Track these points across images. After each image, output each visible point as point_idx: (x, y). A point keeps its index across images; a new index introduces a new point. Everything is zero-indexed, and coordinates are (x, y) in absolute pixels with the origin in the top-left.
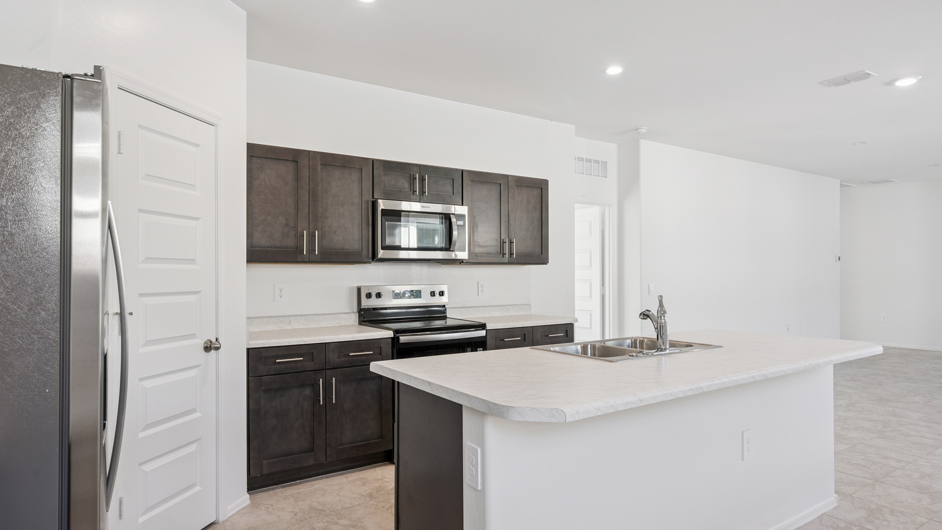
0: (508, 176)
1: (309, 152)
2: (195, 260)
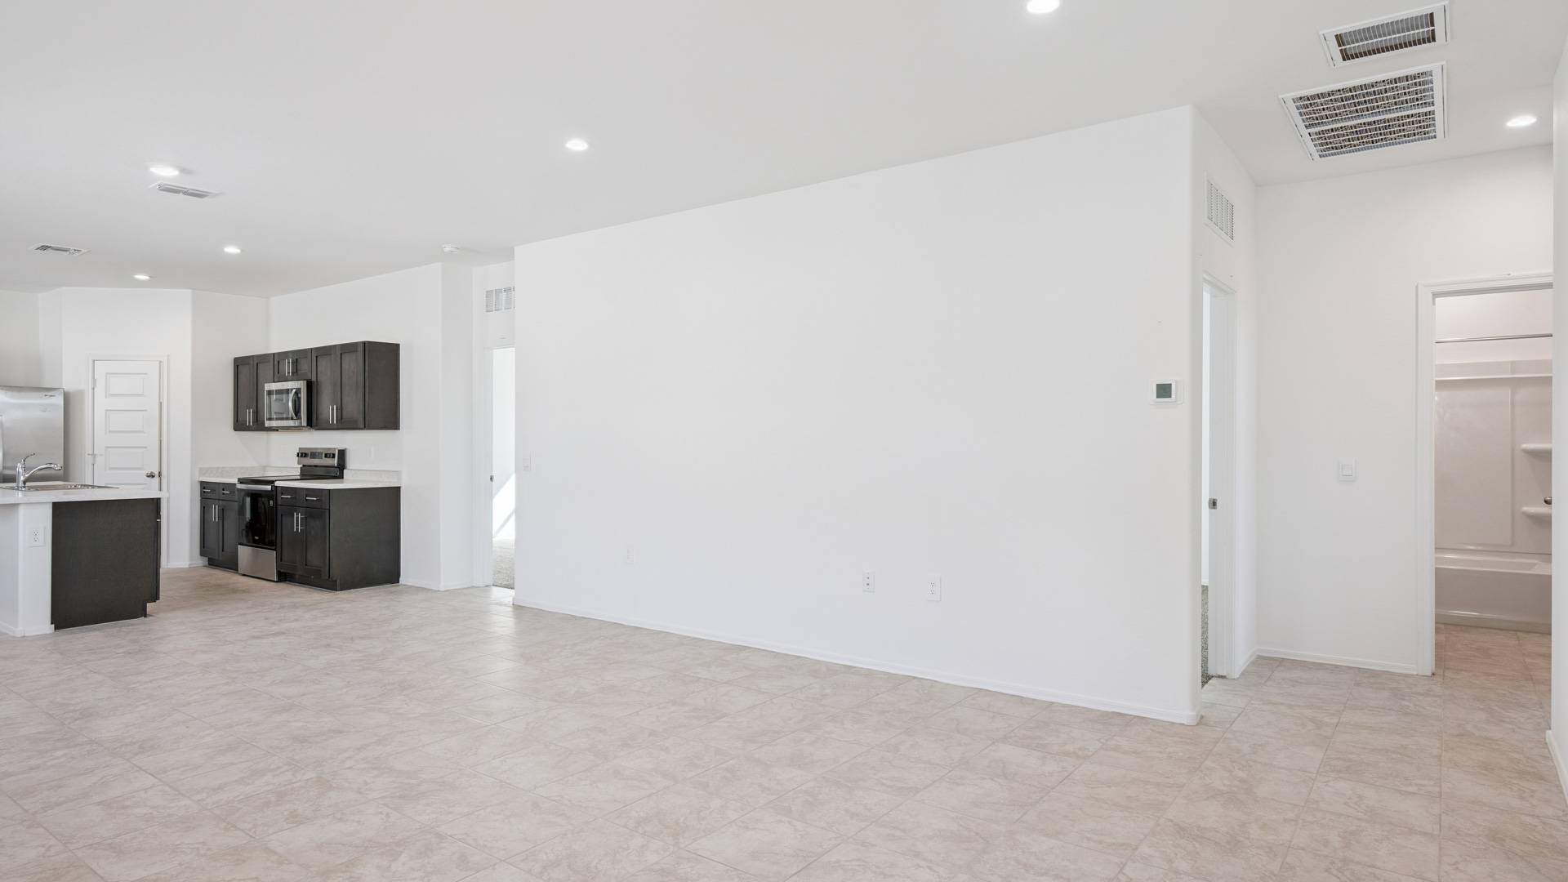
2: (143, 431)
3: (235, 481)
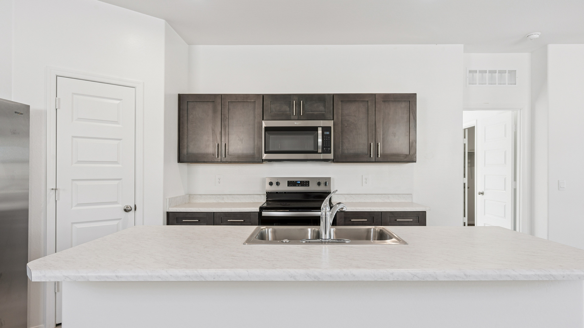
0: (375, 95)
2: (117, 162)
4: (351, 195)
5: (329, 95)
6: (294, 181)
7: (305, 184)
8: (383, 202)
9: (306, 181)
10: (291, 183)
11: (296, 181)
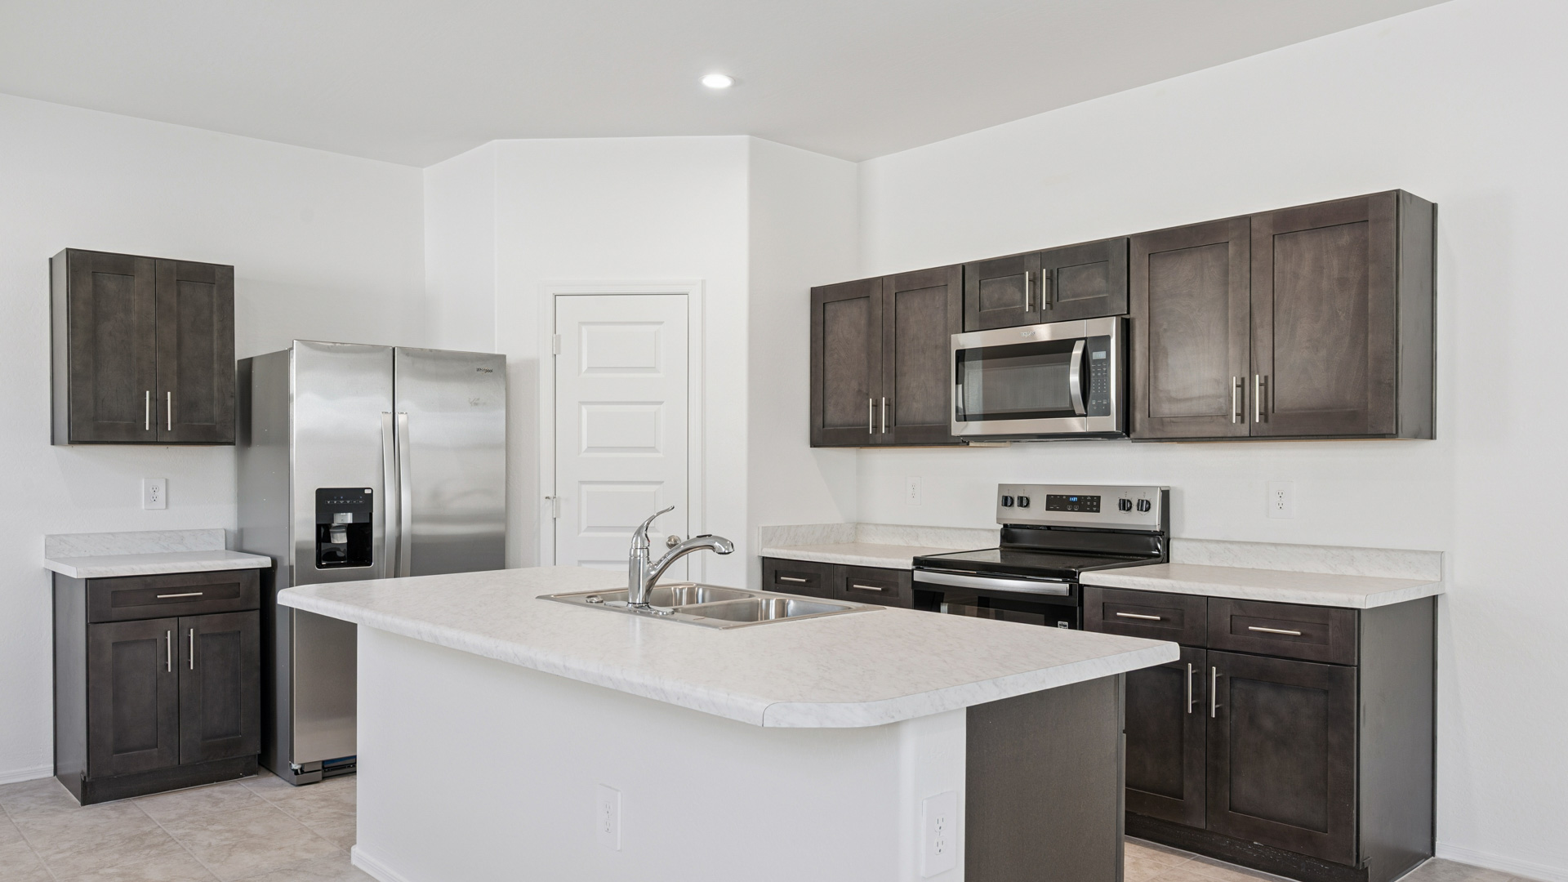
1: (882, 278)
2: (654, 447)
3: (908, 564)
4: (1229, 546)
5: (1116, 240)
6: (1063, 496)
7: (1088, 506)
8: (1331, 572)
9: (1091, 496)
10: (1056, 502)
11: (1068, 497)
